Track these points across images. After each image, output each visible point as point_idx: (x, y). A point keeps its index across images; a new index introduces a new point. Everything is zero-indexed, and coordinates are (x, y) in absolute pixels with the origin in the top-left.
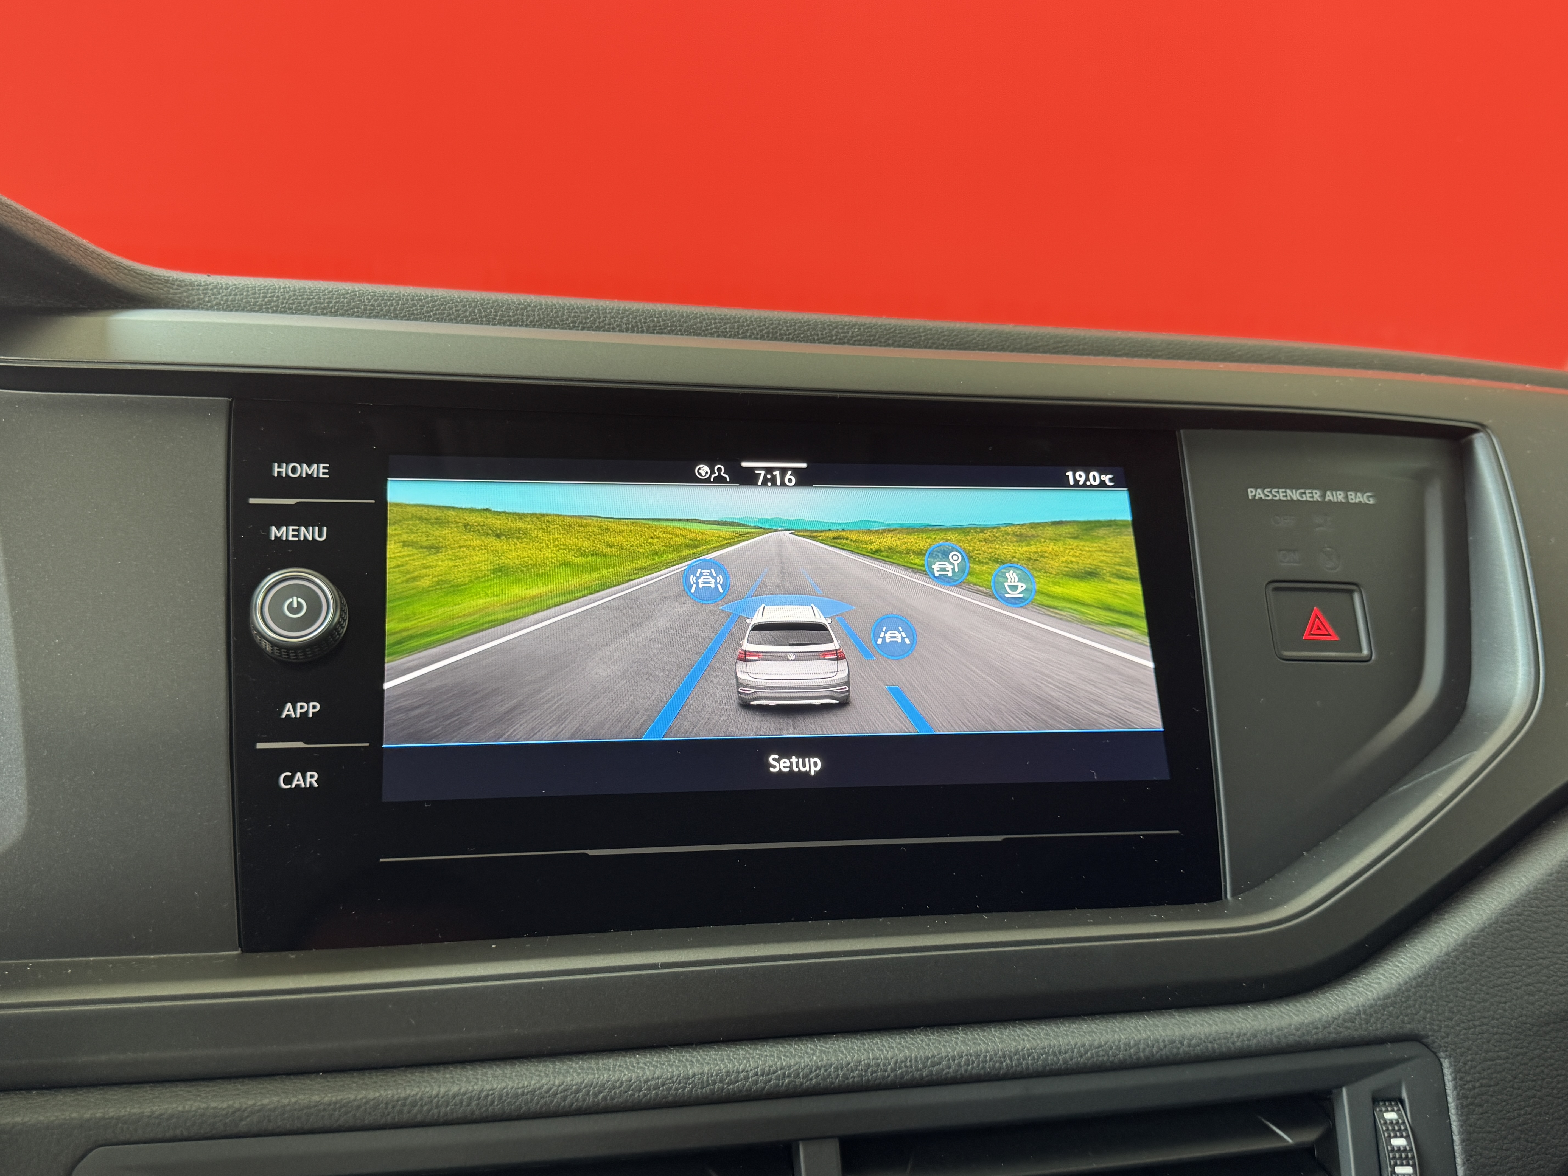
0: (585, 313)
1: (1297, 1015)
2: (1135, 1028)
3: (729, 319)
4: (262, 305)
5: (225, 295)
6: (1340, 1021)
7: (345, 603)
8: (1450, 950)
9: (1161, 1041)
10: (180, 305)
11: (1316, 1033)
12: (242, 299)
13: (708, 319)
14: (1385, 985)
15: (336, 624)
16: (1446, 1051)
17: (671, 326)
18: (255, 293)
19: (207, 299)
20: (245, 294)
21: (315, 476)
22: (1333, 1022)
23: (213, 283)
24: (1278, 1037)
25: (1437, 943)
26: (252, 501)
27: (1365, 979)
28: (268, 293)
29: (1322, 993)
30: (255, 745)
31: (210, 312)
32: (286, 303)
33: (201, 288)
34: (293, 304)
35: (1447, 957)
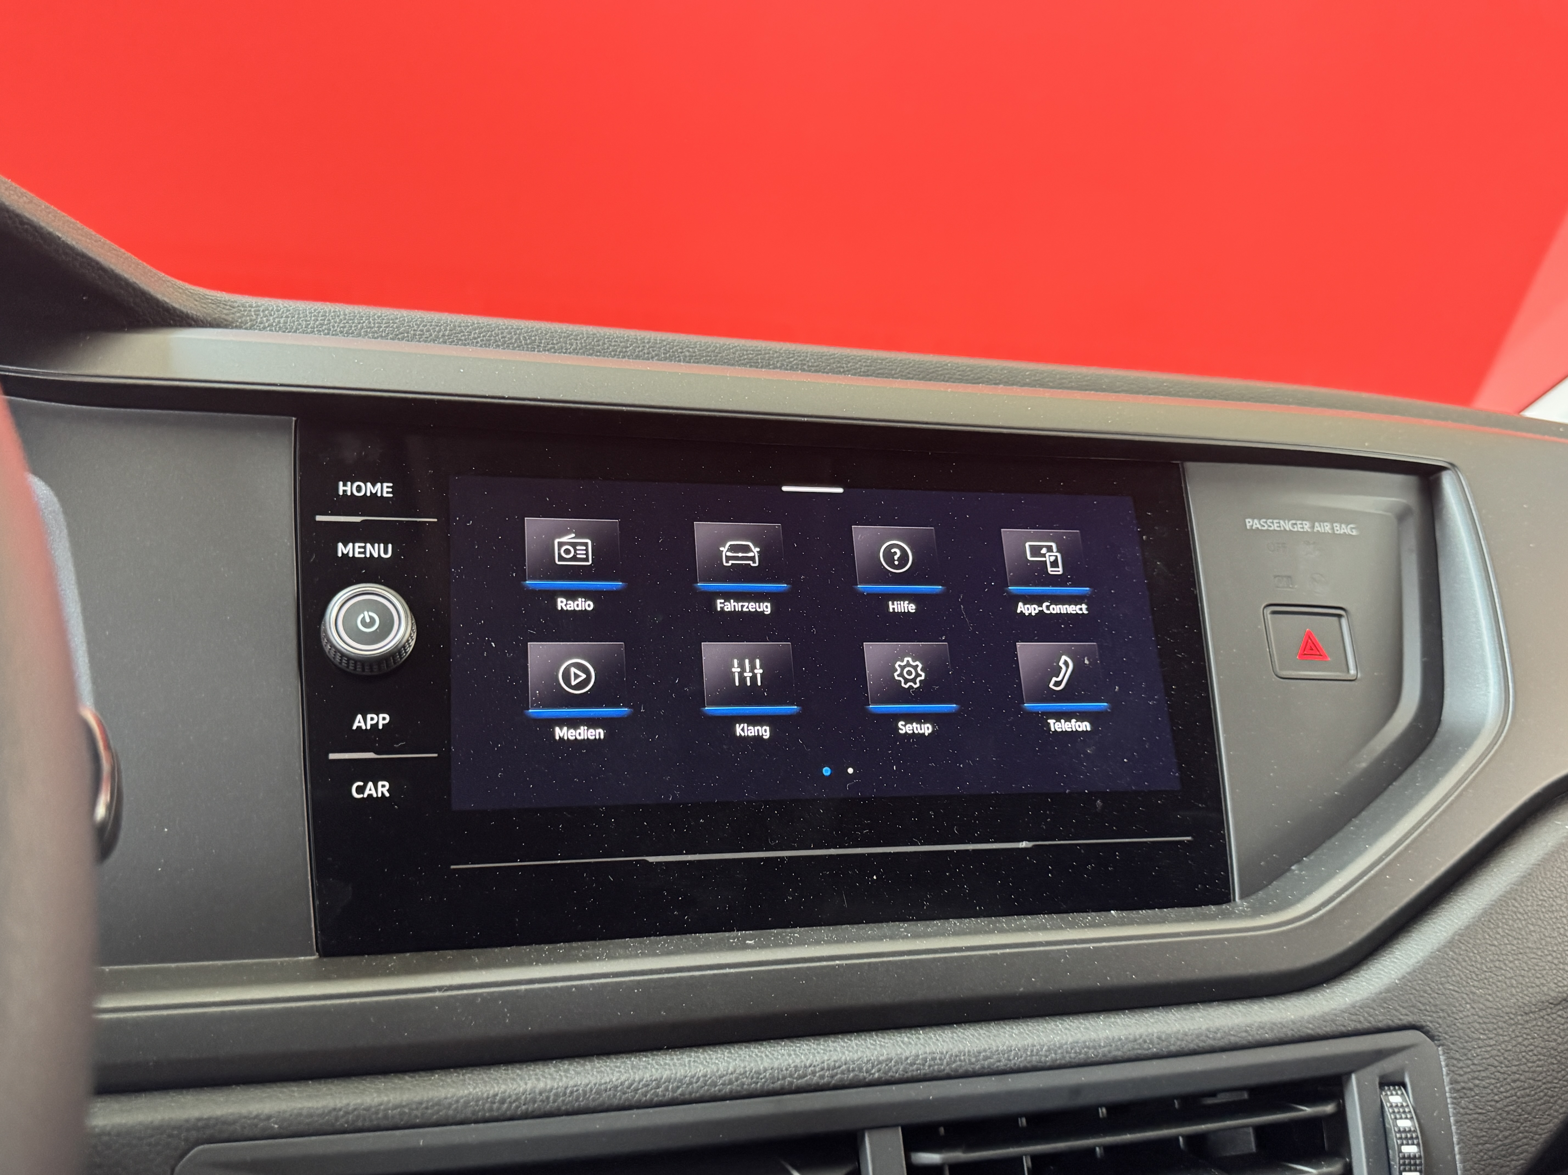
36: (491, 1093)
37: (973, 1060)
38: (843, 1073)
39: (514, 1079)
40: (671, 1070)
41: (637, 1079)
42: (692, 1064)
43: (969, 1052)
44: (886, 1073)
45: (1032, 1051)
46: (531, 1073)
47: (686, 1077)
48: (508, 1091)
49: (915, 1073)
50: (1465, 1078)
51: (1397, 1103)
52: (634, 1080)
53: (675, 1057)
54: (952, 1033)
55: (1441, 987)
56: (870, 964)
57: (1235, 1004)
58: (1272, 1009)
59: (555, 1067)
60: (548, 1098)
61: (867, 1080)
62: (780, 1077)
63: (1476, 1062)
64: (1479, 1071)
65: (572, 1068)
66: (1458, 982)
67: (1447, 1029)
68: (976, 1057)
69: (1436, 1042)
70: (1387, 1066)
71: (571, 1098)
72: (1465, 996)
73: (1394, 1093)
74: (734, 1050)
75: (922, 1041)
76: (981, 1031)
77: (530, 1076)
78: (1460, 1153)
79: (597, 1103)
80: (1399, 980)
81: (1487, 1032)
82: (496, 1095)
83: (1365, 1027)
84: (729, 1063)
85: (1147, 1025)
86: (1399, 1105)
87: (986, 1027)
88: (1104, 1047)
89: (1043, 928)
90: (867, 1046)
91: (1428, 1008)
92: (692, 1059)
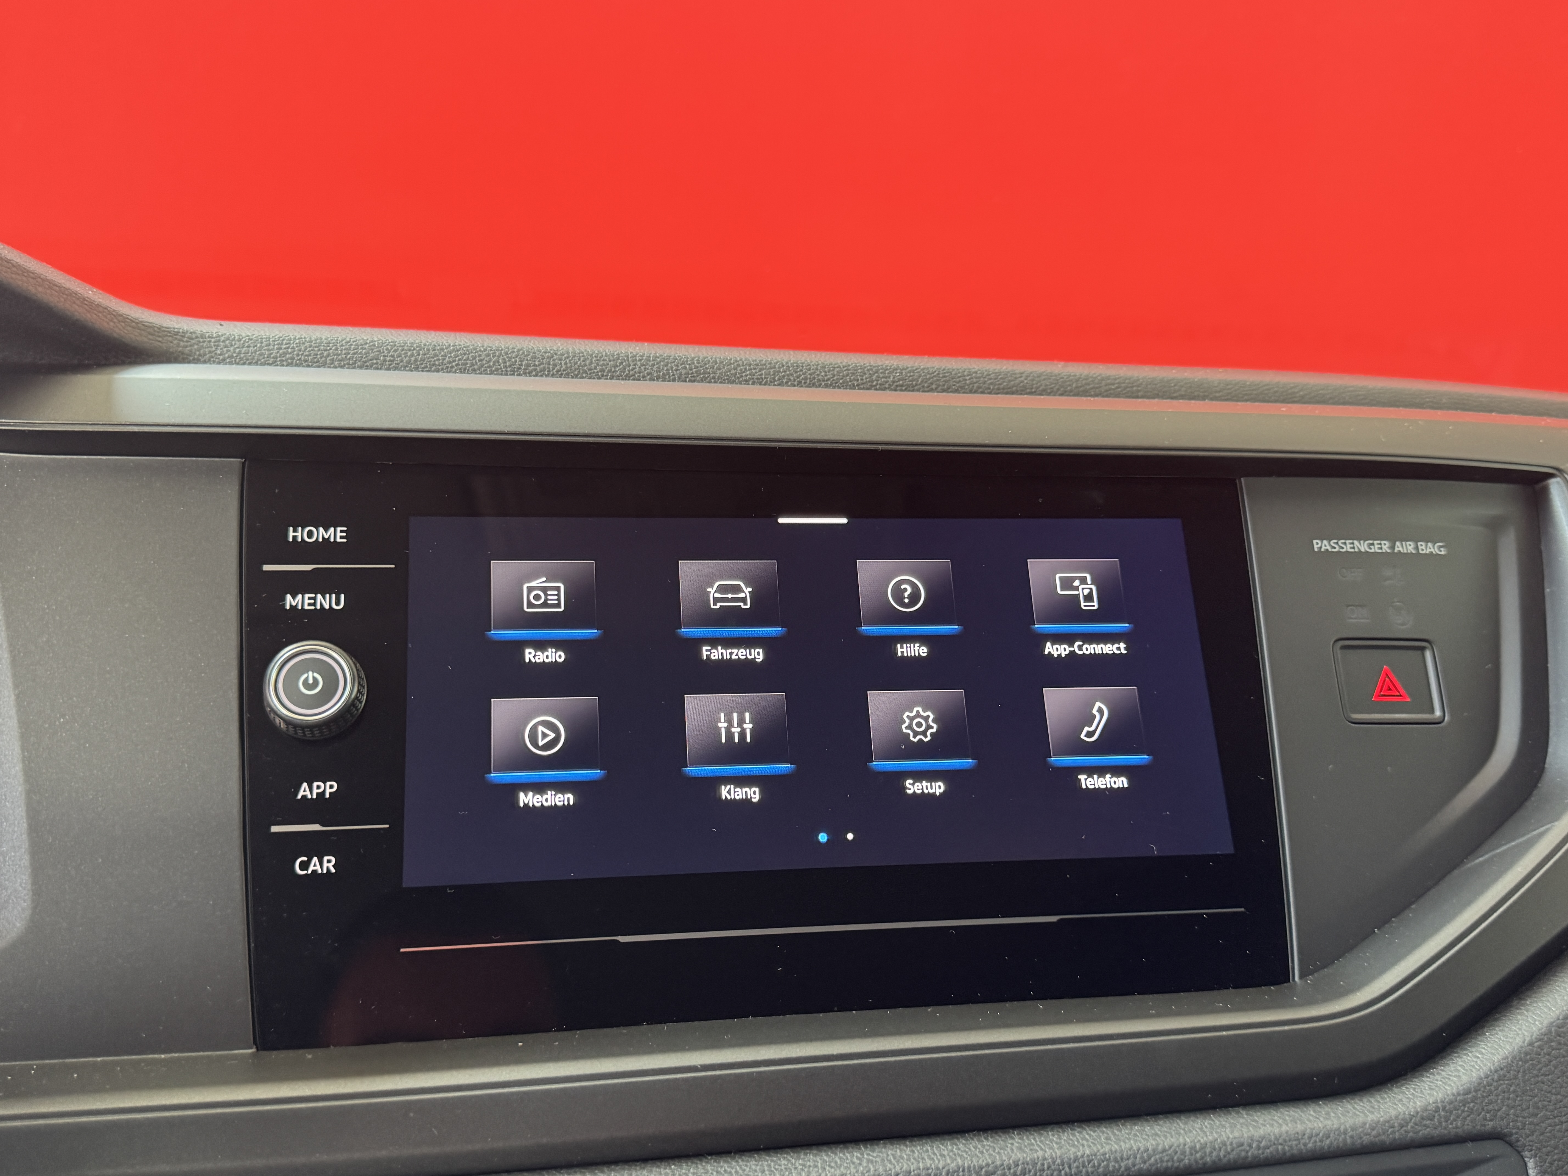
0: (614, 360)
1: (1372, 1113)
2: (1201, 1129)
3: (765, 365)
4: (277, 358)
5: (238, 348)
6: (1418, 1118)
7: (363, 676)
8: (1534, 1040)
9: (1228, 1143)
10: (191, 358)
11: (1394, 1132)
12: (256, 351)
13: (743, 365)
14: (1465, 1079)
15: (353, 701)
16: (1531, 1150)
17: (704, 373)
18: (269, 345)
19: (219, 352)
20: (258, 345)
21: (332, 540)
22: (1411, 1120)
23: (225, 334)
24: (1352, 1137)
25: (1520, 1032)
26: (267, 568)
27: (1442, 1070)
28: (282, 344)
29: (1397, 1087)
30: (269, 829)
31: (221, 366)
32: (302, 354)
33: (213, 340)
34: (310, 355)
35: (1530, 1047)
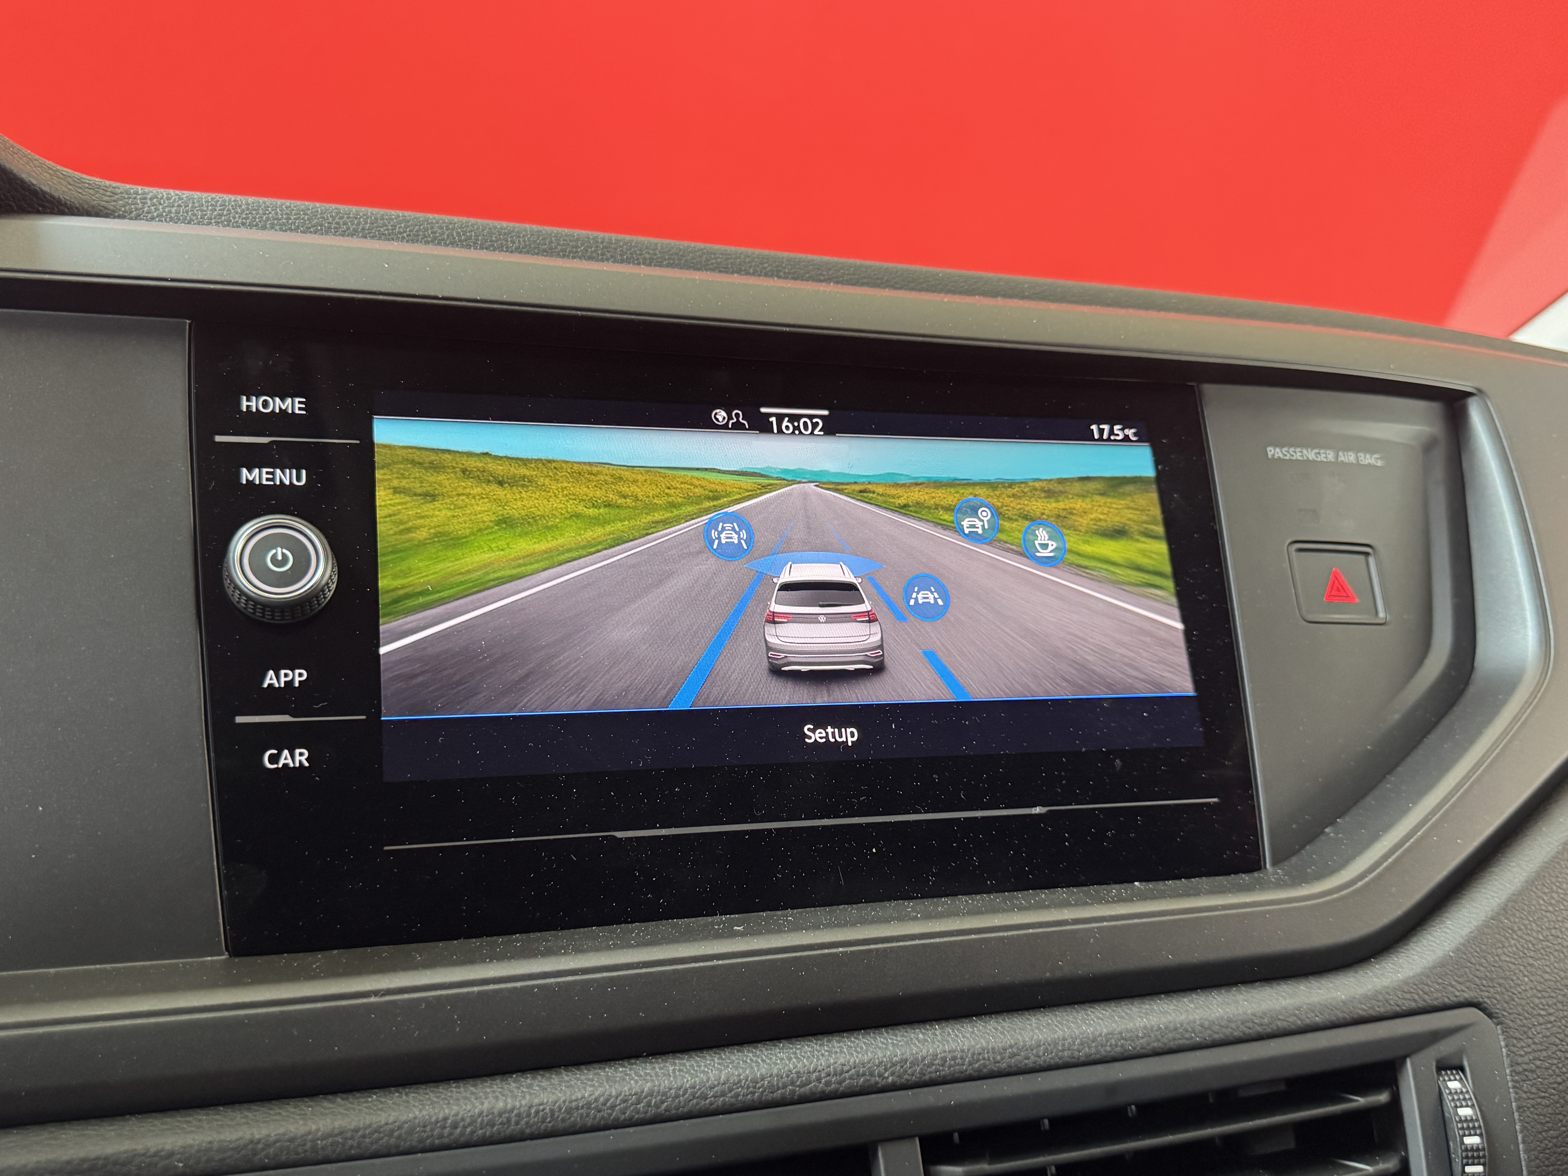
36: (441, 1116)
37: (999, 1058)
38: (851, 1078)
39: (465, 1098)
40: (653, 1081)
41: (614, 1093)
42: (677, 1073)
43: (993, 1049)
44: (899, 1076)
45: (1063, 1045)
46: (488, 1090)
47: (671, 1089)
48: (461, 1113)
49: (933, 1075)
50: (1526, 1059)
51: (1456, 1089)
52: (610, 1095)
53: (657, 1066)
54: (972, 1027)
55: (1497, 958)
56: (877, 950)
57: (1279, 984)
58: (1320, 989)
59: (515, 1082)
60: (509, 1120)
61: (880, 1085)
62: (780, 1085)
63: (1537, 1041)
64: (1541, 1051)
65: (536, 1082)
66: (1514, 954)
67: (1505, 1005)
68: (1001, 1054)
69: (1494, 1020)
70: (1444, 1048)
71: (536, 1119)
72: (1522, 968)
73: (1452, 1078)
74: (725, 1054)
75: (939, 1037)
76: (1004, 1024)
77: (486, 1093)
78: (1524, 1142)
79: (567, 1124)
80: (1453, 952)
81: (1546, 1007)
82: (445, 1119)
83: (1420, 1006)
84: (720, 1071)
85: (1187, 1011)
86: (1459, 1091)
87: (1009, 1019)
88: (1142, 1038)
89: (1065, 904)
90: (877, 1046)
91: (1484, 982)
92: (677, 1068)
